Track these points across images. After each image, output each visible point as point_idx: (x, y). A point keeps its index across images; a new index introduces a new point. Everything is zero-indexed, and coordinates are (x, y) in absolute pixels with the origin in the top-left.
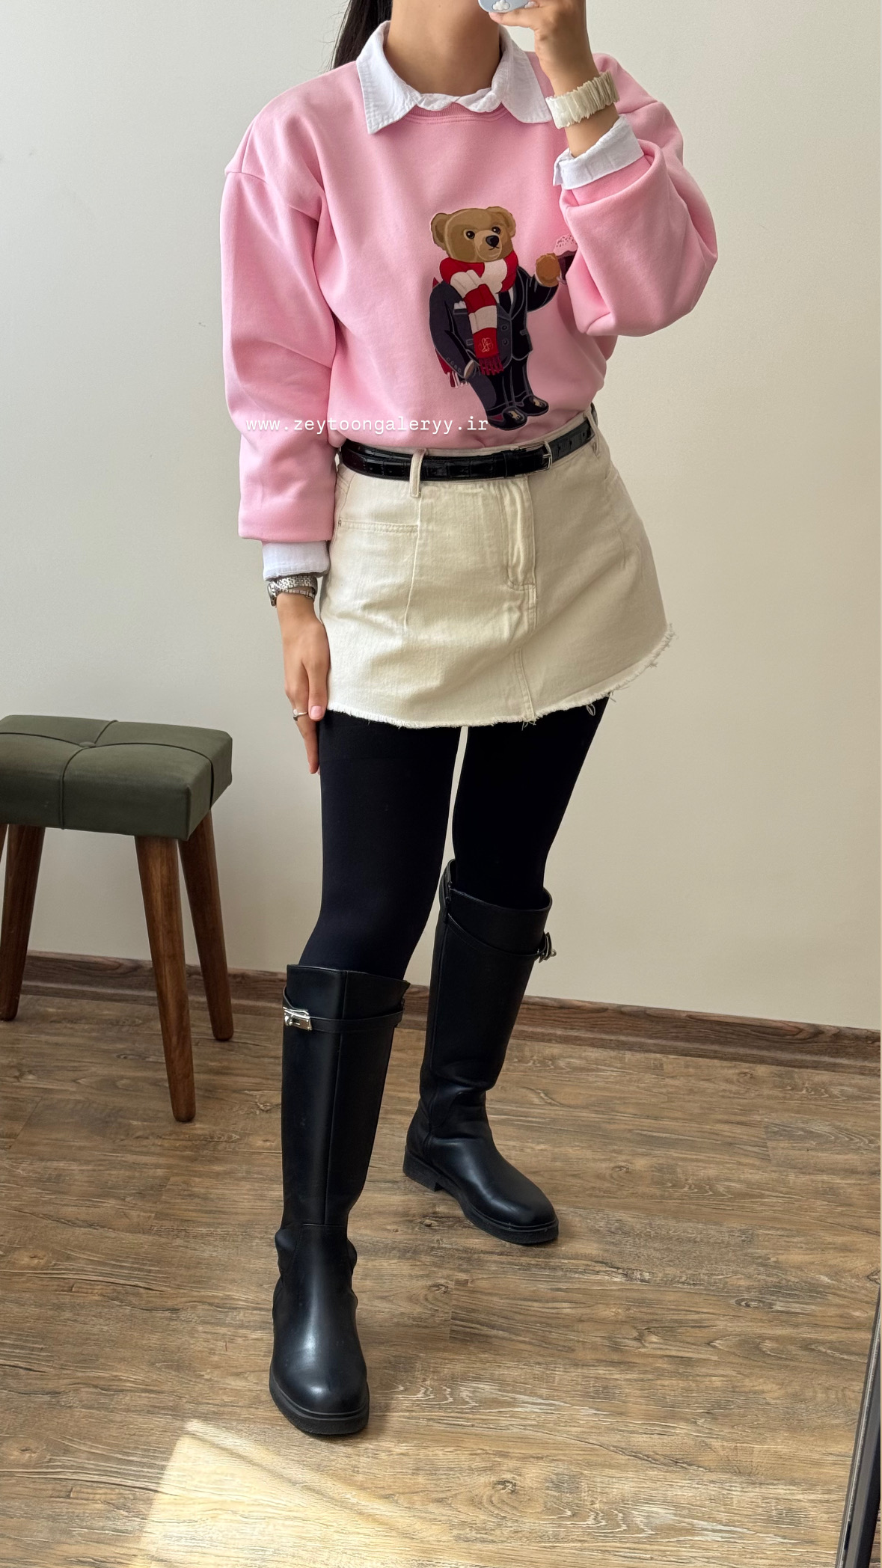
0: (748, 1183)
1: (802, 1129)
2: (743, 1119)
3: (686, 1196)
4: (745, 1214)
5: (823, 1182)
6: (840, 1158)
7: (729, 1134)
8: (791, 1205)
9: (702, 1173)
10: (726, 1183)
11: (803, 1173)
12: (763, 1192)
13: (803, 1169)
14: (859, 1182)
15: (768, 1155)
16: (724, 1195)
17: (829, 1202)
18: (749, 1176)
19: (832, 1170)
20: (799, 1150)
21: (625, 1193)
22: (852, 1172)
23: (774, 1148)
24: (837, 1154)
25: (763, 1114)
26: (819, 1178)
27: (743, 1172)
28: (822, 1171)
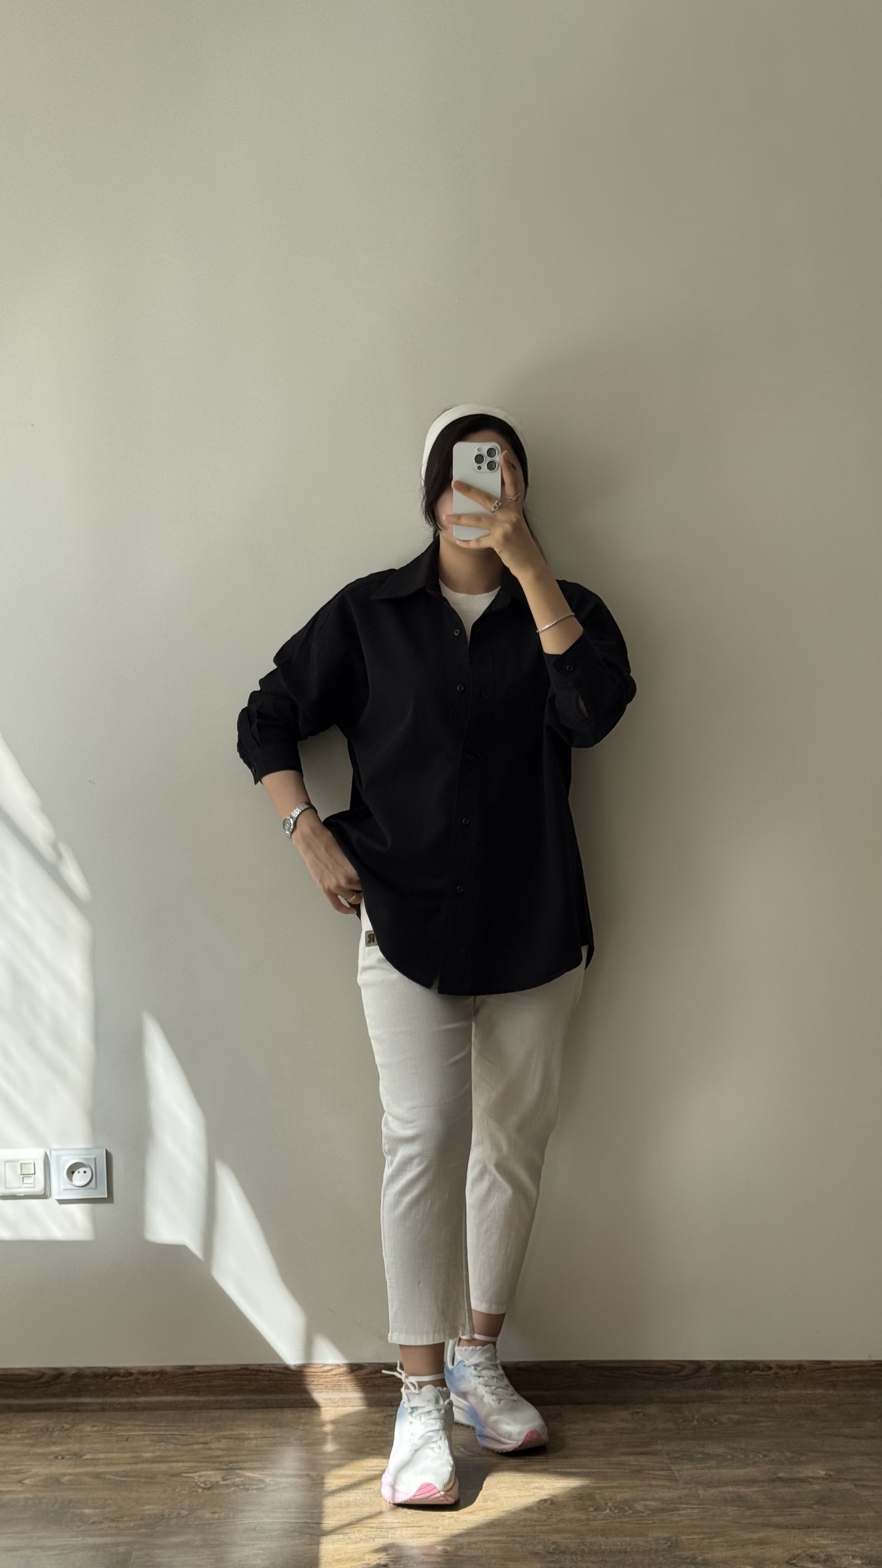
0: (662, 1500)
1: (701, 1453)
2: (644, 1449)
3: (609, 1516)
4: (666, 1525)
5: (729, 1492)
6: (740, 1472)
7: (634, 1463)
8: (706, 1514)
9: (619, 1497)
10: (643, 1503)
11: (710, 1487)
12: (678, 1506)
13: (709, 1484)
14: (761, 1489)
15: (675, 1477)
16: (643, 1512)
17: (740, 1507)
18: (663, 1495)
19: (735, 1482)
20: (702, 1469)
21: (555, 1520)
22: (754, 1481)
23: (679, 1471)
24: (736, 1469)
25: (662, 1444)
26: (724, 1489)
27: (656, 1492)
28: (726, 1484)
